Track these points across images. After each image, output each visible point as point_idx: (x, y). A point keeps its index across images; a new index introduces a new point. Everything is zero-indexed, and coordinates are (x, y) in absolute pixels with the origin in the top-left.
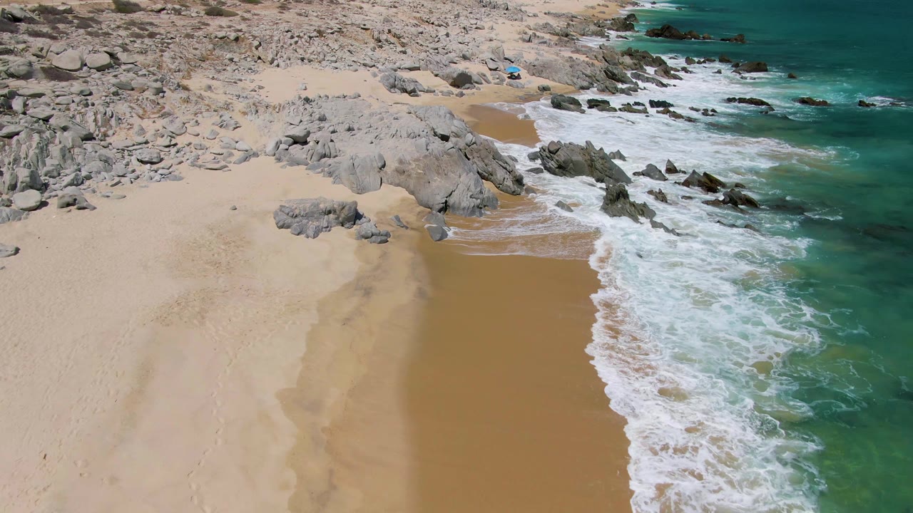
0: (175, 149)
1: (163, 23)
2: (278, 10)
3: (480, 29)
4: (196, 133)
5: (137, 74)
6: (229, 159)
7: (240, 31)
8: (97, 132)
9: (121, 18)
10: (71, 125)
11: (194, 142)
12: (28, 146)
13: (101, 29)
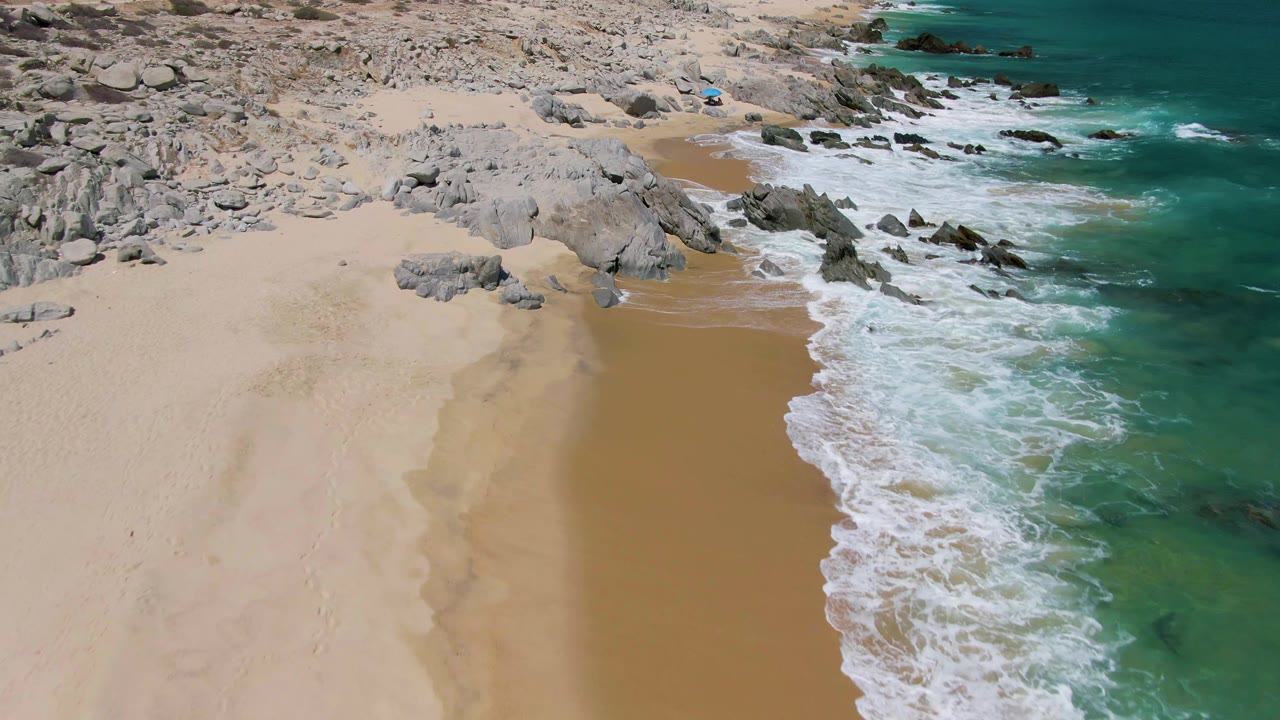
0: (264, 191)
1: (238, 29)
2: (394, 12)
3: (668, 38)
4: (289, 171)
5: (210, 95)
6: (334, 205)
7: (343, 39)
8: (162, 169)
9: (181, 22)
10: (129, 159)
11: (287, 183)
12: (76, 184)
13: (156, 36)
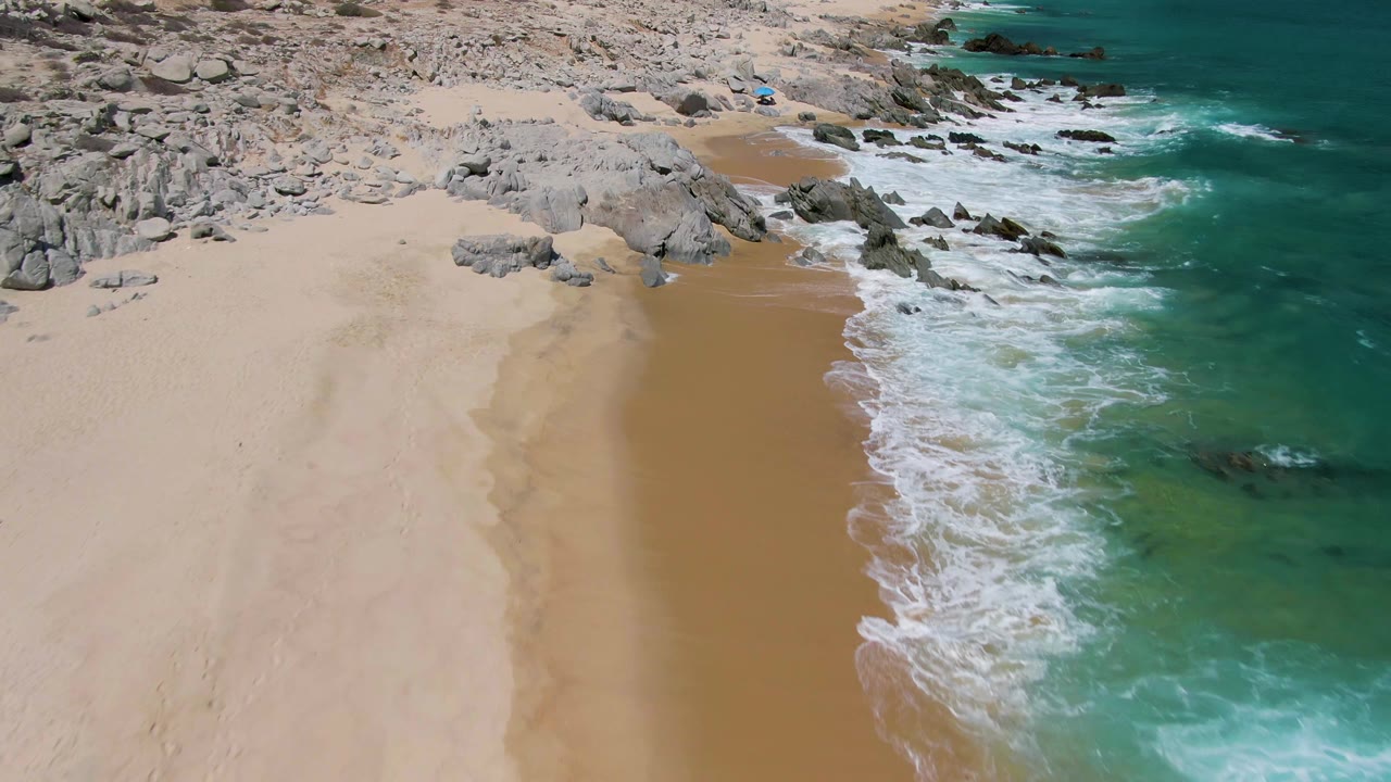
0: (321, 179)
1: (280, 25)
2: (437, 9)
3: (723, 37)
4: (344, 161)
5: (262, 88)
6: (389, 192)
7: (388, 36)
8: (223, 157)
9: (221, 18)
10: (193, 147)
11: (342, 172)
12: (146, 167)
13: (199, 32)
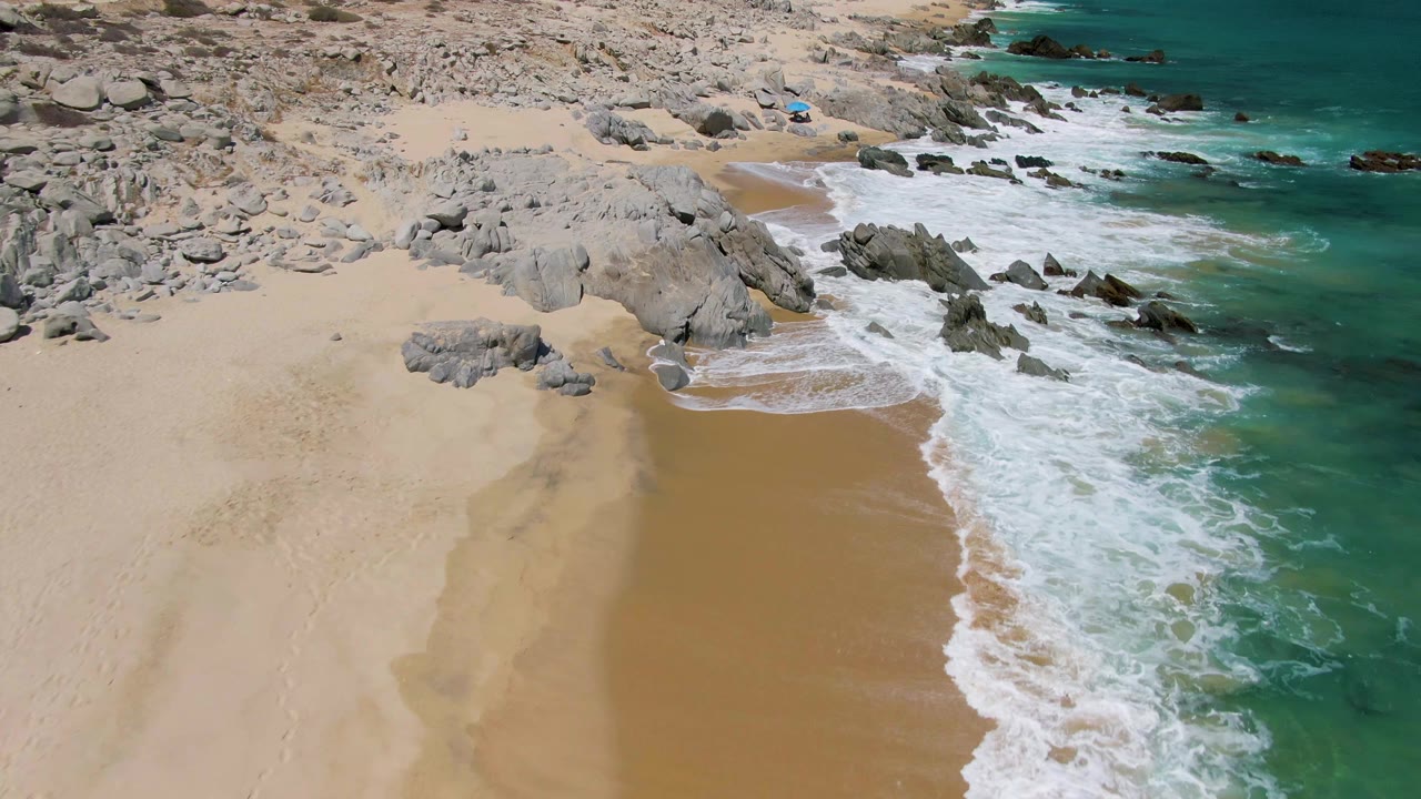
0: (247, 238)
1: (241, 33)
2: (426, 12)
3: (746, 41)
4: (281, 212)
5: (190, 115)
6: (334, 255)
7: (364, 45)
8: (119, 211)
9: (174, 25)
10: (76, 200)
11: (278, 227)
13: (141, 43)
